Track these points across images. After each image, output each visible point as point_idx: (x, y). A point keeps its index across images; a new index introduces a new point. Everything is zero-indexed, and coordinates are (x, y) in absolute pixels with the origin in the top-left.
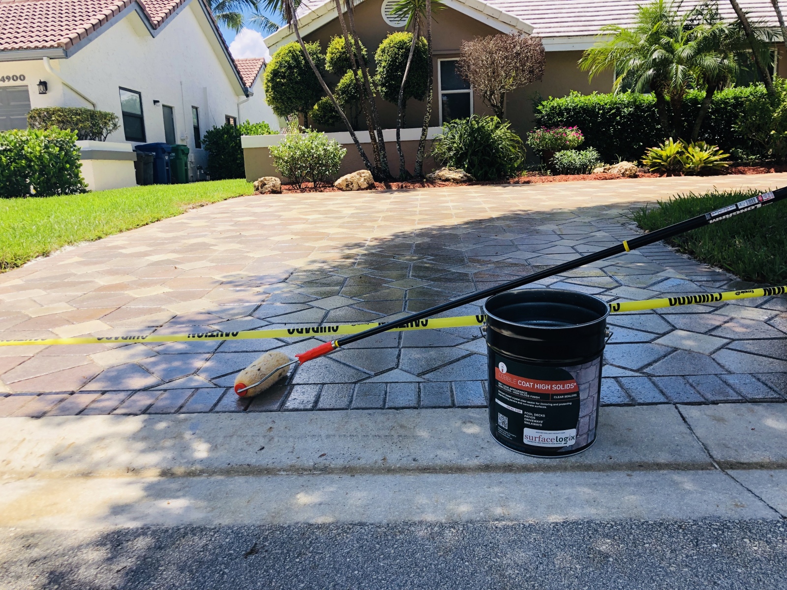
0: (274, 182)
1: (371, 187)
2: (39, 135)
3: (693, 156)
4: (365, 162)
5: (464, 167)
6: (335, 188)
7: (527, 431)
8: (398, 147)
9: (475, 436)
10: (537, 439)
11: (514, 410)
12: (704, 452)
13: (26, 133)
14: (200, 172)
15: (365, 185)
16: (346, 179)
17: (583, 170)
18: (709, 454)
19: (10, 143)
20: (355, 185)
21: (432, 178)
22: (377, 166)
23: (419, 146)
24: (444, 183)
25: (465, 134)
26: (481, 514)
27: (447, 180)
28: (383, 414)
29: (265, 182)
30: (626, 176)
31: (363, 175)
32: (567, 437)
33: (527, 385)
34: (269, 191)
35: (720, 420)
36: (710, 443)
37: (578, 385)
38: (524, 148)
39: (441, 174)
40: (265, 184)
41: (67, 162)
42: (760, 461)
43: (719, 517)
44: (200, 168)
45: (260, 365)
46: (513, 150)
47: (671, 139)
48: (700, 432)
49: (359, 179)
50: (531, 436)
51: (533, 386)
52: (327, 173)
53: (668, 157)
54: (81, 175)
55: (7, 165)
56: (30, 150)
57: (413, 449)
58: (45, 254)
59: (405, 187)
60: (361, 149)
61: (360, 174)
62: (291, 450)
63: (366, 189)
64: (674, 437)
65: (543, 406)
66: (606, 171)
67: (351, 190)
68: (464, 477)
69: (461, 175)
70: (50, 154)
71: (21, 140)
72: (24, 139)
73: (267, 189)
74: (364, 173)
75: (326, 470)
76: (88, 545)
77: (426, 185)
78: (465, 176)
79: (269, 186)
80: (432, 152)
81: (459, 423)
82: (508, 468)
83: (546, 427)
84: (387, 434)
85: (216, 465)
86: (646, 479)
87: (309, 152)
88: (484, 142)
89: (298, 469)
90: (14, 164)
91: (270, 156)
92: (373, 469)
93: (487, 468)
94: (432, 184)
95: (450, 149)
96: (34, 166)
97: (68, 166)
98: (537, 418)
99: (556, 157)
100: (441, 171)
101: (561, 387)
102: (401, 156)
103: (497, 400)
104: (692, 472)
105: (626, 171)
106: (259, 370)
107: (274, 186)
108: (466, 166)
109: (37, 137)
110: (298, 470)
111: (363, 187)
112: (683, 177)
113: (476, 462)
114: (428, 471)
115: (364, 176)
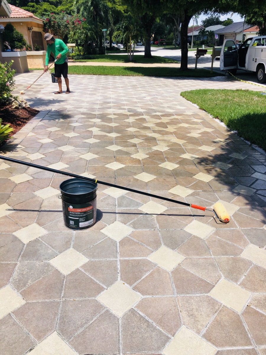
7: (80, 223)
11: (76, 218)
33: (80, 210)
65: (85, 215)
98: (83, 219)
101: (89, 208)
103: (69, 217)
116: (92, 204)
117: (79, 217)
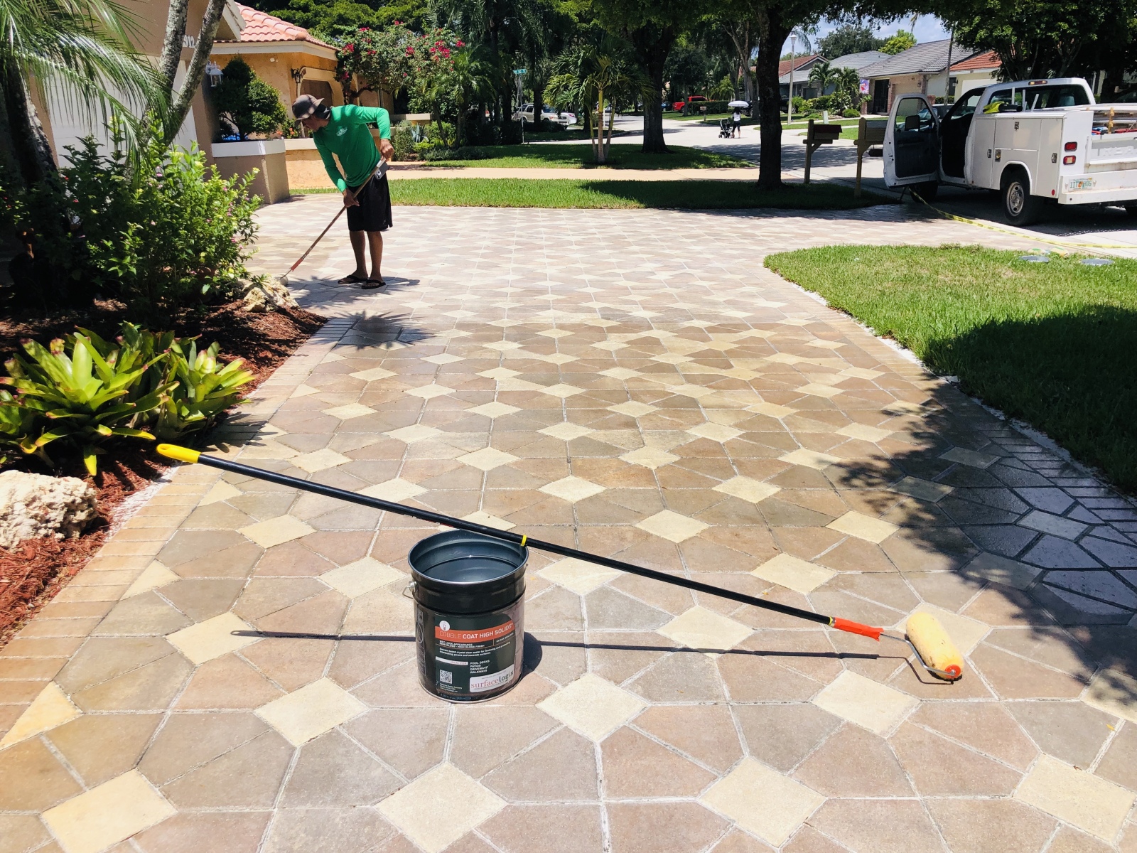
7: (473, 680)
10: (483, 686)
11: (459, 663)
33: (473, 636)
37: (514, 623)
51: (478, 636)
65: (487, 652)
83: (490, 671)
98: (483, 665)
101: (501, 630)
103: (437, 658)
116: (510, 616)
117: (470, 660)
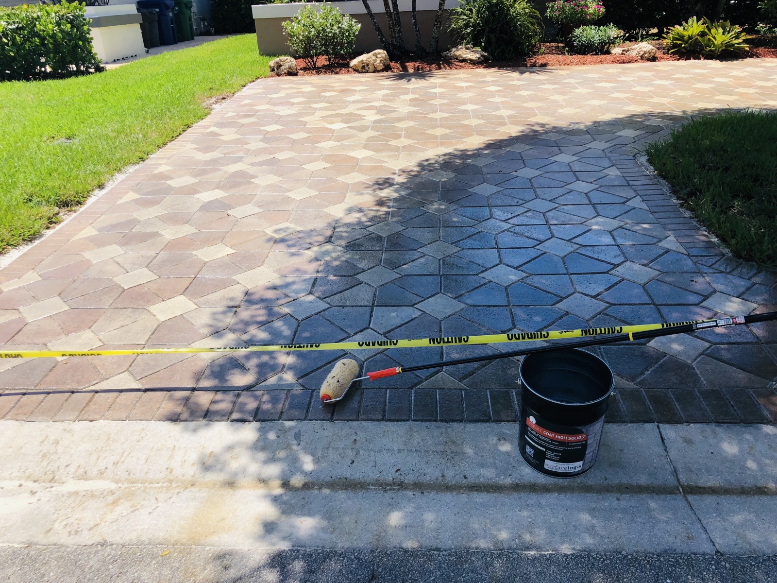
0: (290, 64)
1: (387, 68)
2: (50, 12)
3: (714, 38)
4: (379, 37)
5: (480, 46)
6: (350, 69)
7: (547, 461)
8: (414, 21)
9: (507, 454)
10: (554, 468)
11: (539, 447)
12: (674, 476)
13: (36, 9)
14: (204, 24)
15: (381, 67)
16: (362, 61)
17: (602, 49)
18: (677, 477)
19: (22, 21)
20: (371, 67)
21: (449, 57)
22: (392, 43)
23: (436, 20)
24: (460, 64)
25: (483, 8)
26: (517, 540)
27: (464, 60)
28: (437, 427)
29: (281, 63)
30: (645, 59)
31: (379, 56)
32: (577, 466)
33: (550, 435)
34: (285, 73)
35: (689, 442)
36: (679, 466)
37: (587, 436)
38: (543, 25)
39: (458, 53)
40: (281, 66)
41: (80, 39)
42: (713, 485)
43: (675, 551)
44: (203, 20)
45: (338, 376)
46: (532, 28)
47: (695, 18)
48: (673, 454)
49: (375, 60)
50: (549, 464)
51: (555, 436)
52: (342, 52)
53: (690, 38)
54: (94, 51)
55: (22, 44)
56: (42, 28)
57: (463, 466)
58: (101, 187)
59: (422, 68)
60: (376, 23)
61: (375, 55)
62: (373, 464)
63: (382, 71)
64: (654, 459)
65: (561, 448)
66: (624, 53)
67: (367, 72)
68: (503, 498)
69: (478, 56)
70: (62, 31)
71: (32, 17)
72: (35, 16)
73: (283, 71)
74: (379, 53)
75: (402, 486)
76: (264, 566)
77: (442, 66)
78: (482, 56)
79: (285, 68)
80: (449, 27)
81: (495, 440)
82: (533, 488)
83: (562, 460)
84: (443, 450)
85: (322, 477)
86: (630, 505)
87: (323, 30)
88: (503, 19)
89: (382, 483)
90: (28, 44)
91: (284, 33)
92: (436, 485)
93: (517, 487)
94: (449, 66)
95: (467, 26)
96: (48, 44)
97: (81, 43)
98: (555, 455)
99: (575, 34)
100: (458, 50)
101: (575, 438)
102: (417, 31)
103: (526, 436)
104: (663, 496)
105: (645, 53)
106: (338, 381)
107: (290, 68)
108: (483, 44)
109: (48, 14)
110: (384, 486)
111: (379, 69)
112: (703, 62)
113: (508, 481)
114: (476, 488)
115: (380, 58)
116: (584, 431)
117: (547, 448)
